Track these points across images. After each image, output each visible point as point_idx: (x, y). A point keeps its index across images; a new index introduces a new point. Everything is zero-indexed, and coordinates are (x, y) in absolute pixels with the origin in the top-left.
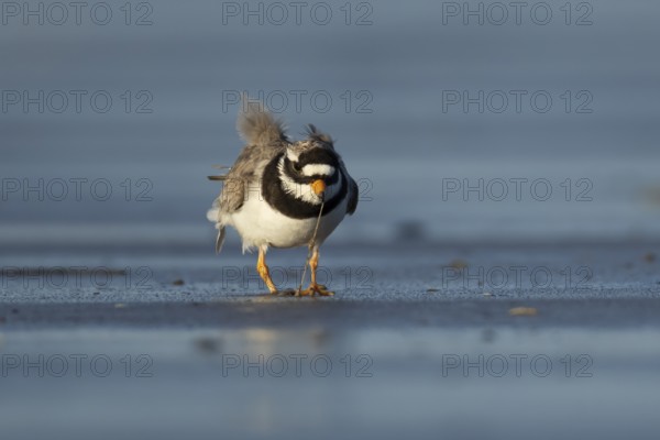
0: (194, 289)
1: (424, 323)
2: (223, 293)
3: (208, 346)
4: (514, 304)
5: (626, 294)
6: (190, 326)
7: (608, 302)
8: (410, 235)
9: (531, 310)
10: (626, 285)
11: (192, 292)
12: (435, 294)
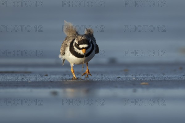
0: (51, 77)
1: (116, 87)
2: (59, 78)
3: (55, 93)
4: (142, 81)
5: (174, 79)
6: (49, 88)
7: (169, 81)
8: (113, 62)
9: (147, 83)
10: (174, 76)
11: (50, 78)
12: (120, 78)
